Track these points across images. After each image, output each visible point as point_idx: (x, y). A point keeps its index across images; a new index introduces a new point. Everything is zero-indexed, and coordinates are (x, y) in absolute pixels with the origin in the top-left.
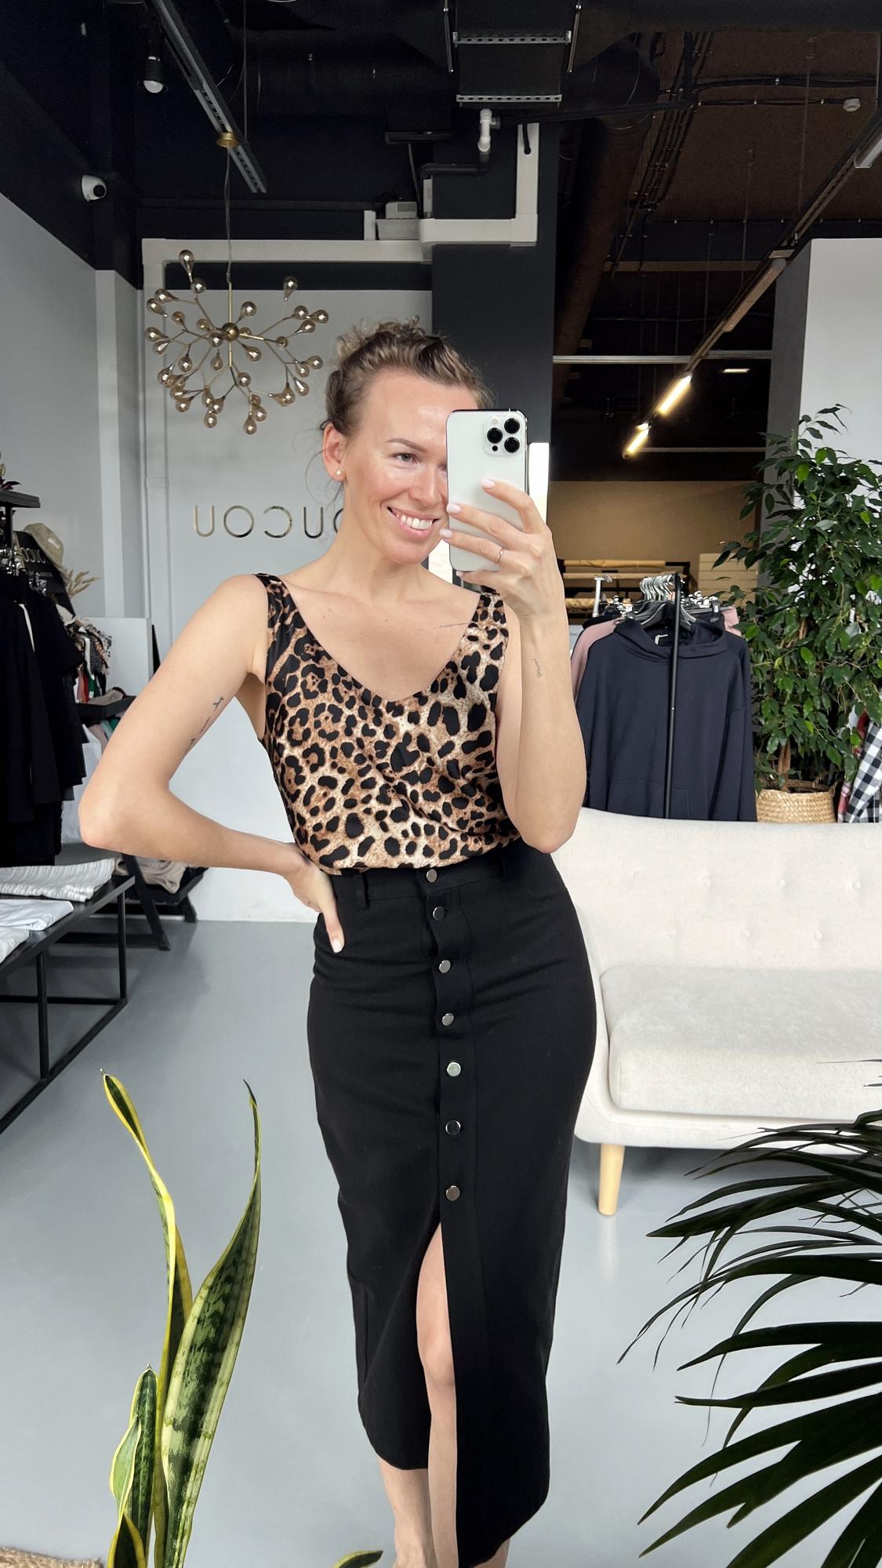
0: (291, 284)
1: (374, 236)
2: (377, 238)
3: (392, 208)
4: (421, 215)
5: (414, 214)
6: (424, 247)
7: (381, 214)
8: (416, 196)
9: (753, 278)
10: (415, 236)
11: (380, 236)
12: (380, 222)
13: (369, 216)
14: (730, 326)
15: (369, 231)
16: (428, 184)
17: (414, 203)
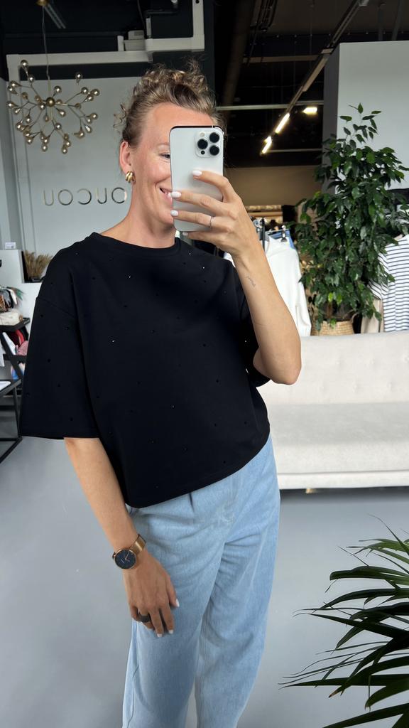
0: (79, 76)
1: (123, 49)
2: (125, 50)
3: (131, 34)
4: (146, 37)
5: (142, 37)
6: (148, 54)
7: (126, 37)
8: (143, 28)
9: (315, 64)
10: (144, 48)
11: (126, 48)
12: (126, 41)
13: (120, 39)
14: (305, 88)
15: (120, 47)
16: (148, 21)
17: (142, 31)
